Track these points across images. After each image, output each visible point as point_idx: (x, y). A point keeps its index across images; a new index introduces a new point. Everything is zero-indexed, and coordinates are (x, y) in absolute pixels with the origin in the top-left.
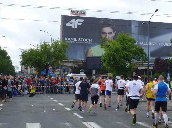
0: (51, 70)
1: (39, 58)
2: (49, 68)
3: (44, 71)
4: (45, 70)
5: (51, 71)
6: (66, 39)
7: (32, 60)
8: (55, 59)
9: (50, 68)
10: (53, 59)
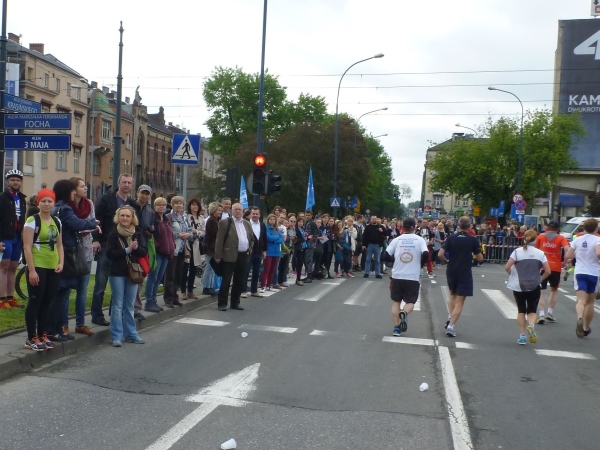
0: (521, 205)
1: (485, 168)
2: (514, 199)
3: (497, 207)
4: (502, 203)
5: (520, 209)
6: (572, 99)
7: (462, 175)
8: (533, 173)
9: (517, 198)
10: (528, 170)
